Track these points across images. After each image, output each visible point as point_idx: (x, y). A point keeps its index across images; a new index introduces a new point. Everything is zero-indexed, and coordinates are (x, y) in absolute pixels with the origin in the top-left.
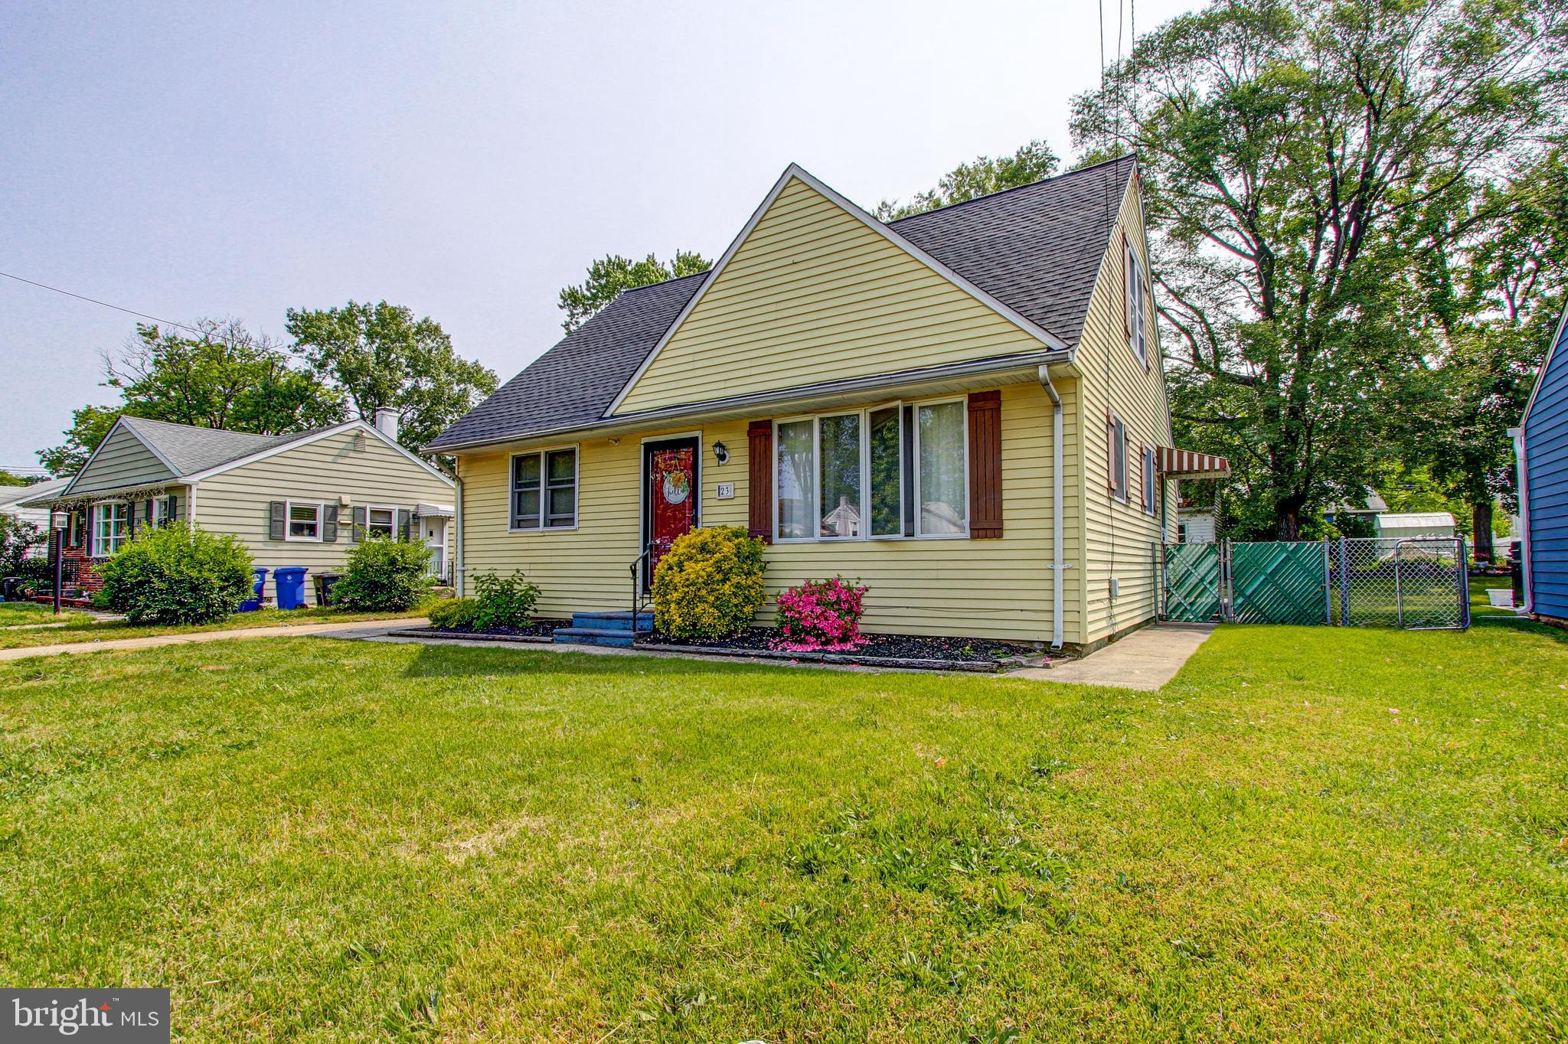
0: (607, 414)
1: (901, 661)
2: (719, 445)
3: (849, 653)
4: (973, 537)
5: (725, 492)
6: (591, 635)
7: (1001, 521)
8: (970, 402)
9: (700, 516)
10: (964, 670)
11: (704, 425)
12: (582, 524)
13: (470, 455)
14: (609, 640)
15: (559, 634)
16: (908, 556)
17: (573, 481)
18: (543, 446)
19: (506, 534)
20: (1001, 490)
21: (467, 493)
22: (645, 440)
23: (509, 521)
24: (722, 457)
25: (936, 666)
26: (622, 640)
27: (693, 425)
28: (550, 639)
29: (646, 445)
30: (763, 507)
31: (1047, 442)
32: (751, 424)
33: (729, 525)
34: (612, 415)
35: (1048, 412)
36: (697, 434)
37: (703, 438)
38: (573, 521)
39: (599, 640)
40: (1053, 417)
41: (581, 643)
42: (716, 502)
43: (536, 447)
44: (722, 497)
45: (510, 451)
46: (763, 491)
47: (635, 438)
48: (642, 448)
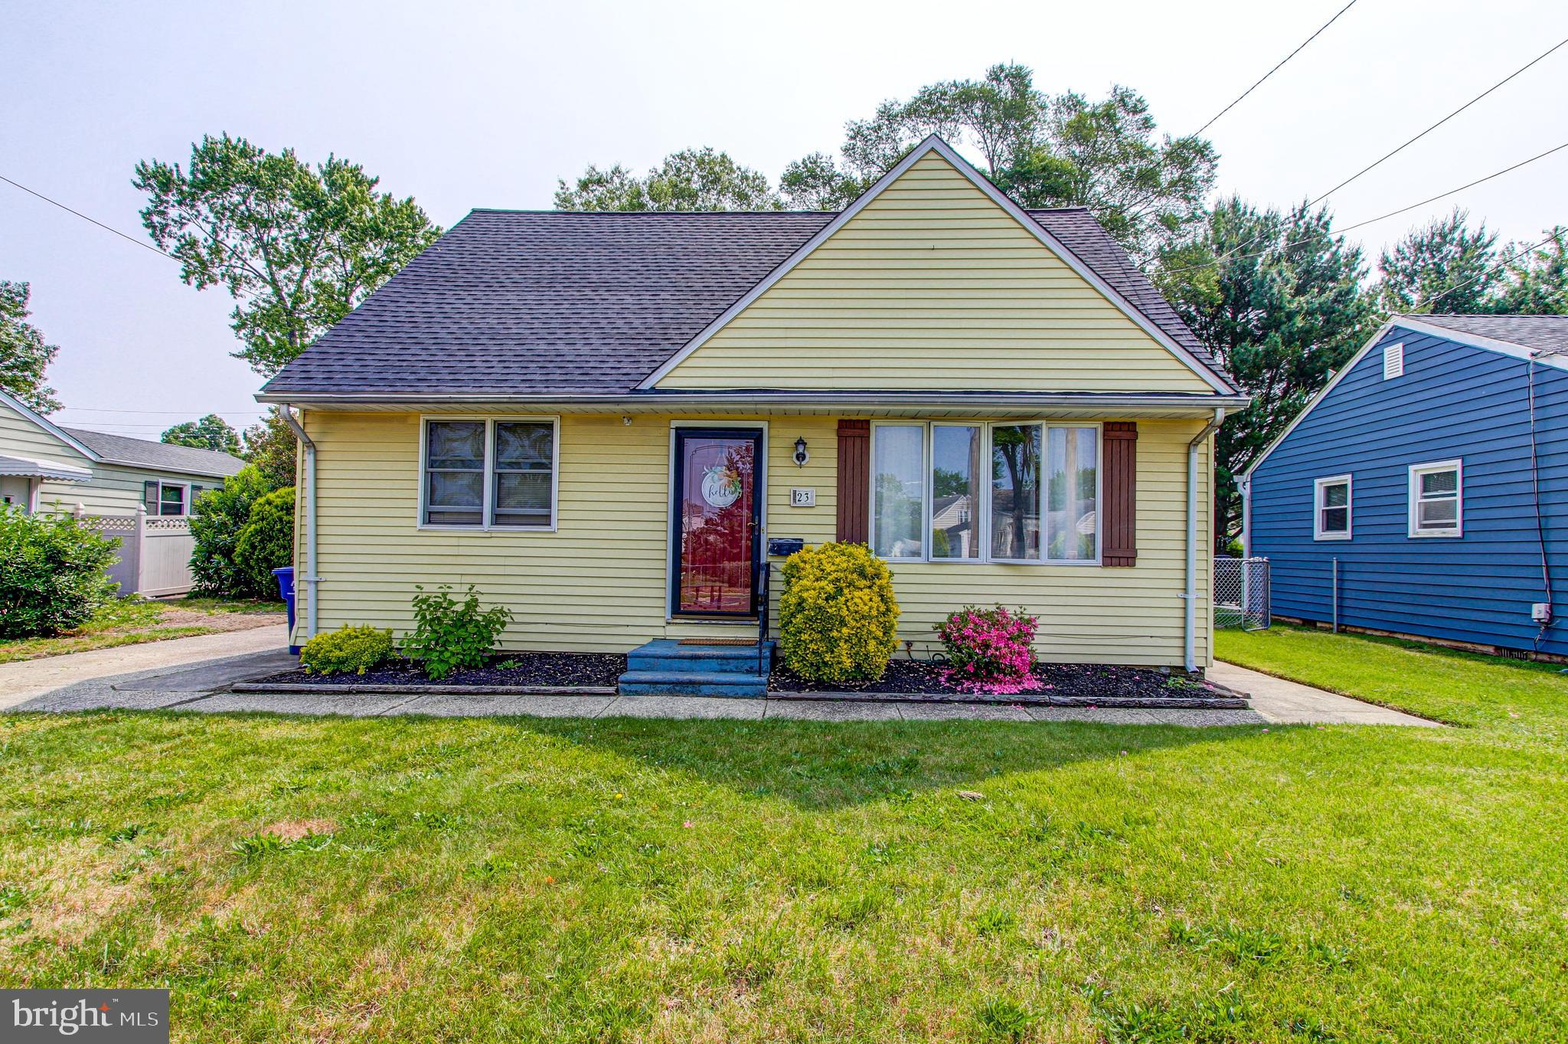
0: (646, 385)
1: (1144, 700)
2: (801, 442)
3: (1034, 692)
4: (1105, 565)
5: (804, 498)
6: (691, 683)
7: (1136, 551)
8: (1105, 430)
9: (763, 525)
10: (1215, 708)
11: (770, 417)
12: (563, 524)
13: (331, 411)
14: (721, 689)
15: (629, 683)
17: (549, 466)
18: (489, 412)
19: (413, 532)
20: (1134, 520)
21: (322, 465)
22: (675, 424)
23: (419, 513)
24: (801, 457)
25: (1184, 705)
26: (746, 689)
27: (757, 415)
28: (612, 689)
29: (677, 429)
30: (857, 520)
31: (1181, 478)
32: (841, 422)
33: (807, 539)
34: (653, 388)
35: (1183, 450)
36: (764, 425)
37: (773, 432)
38: (546, 520)
39: (705, 689)
40: (1188, 455)
41: (671, 693)
42: (789, 510)
43: (476, 412)
44: (798, 504)
45: (421, 412)
46: (857, 501)
47: (657, 418)
48: (673, 432)
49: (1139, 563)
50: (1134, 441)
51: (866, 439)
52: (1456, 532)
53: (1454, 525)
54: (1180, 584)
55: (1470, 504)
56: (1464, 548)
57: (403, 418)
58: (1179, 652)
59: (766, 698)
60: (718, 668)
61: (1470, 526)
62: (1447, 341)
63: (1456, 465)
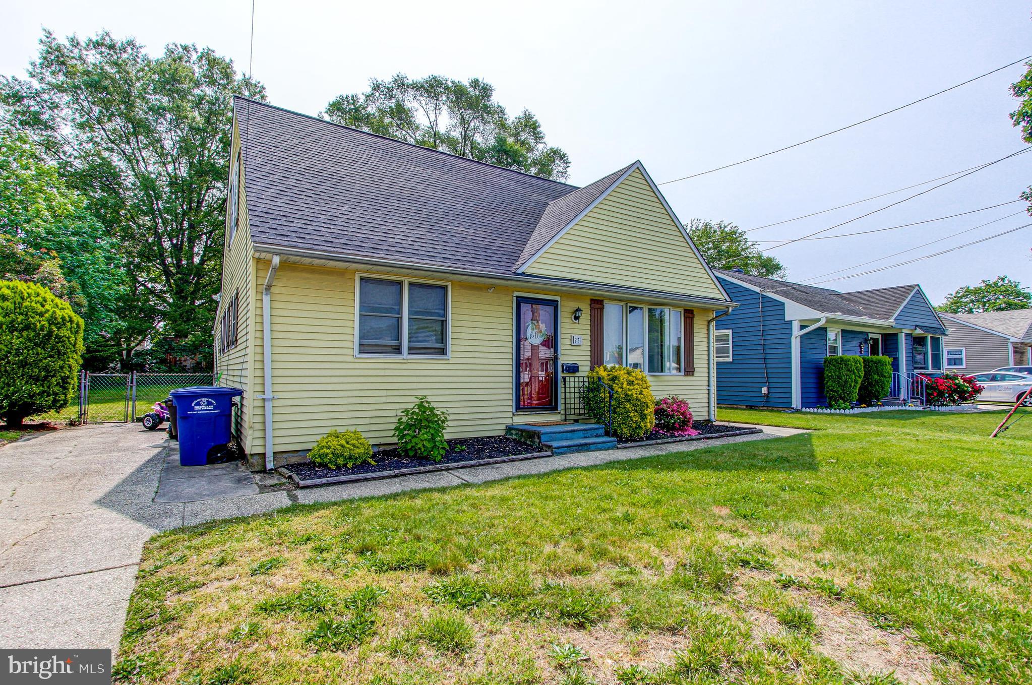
0: (519, 271)
2: (577, 310)
4: (685, 375)
5: (577, 341)
6: (586, 444)
7: (694, 367)
8: (684, 312)
9: (559, 356)
11: (562, 294)
12: (455, 354)
14: (599, 446)
15: (558, 448)
16: (666, 383)
17: (445, 315)
18: (407, 275)
19: (351, 359)
20: (693, 354)
21: (274, 305)
22: (516, 294)
23: (356, 345)
24: (577, 318)
26: (609, 444)
27: (557, 292)
28: (549, 453)
29: (517, 297)
30: (599, 353)
31: (706, 336)
32: (592, 300)
33: (579, 363)
34: (523, 273)
35: (707, 324)
36: (558, 298)
37: (563, 303)
38: (443, 351)
39: (592, 447)
40: (708, 326)
41: (578, 451)
42: (570, 347)
43: (397, 274)
44: (575, 344)
45: (357, 270)
46: (599, 344)
47: (507, 290)
48: (515, 298)
49: (696, 374)
50: (692, 319)
51: (602, 309)
52: (730, 359)
53: (728, 357)
54: (706, 383)
55: (735, 348)
56: (733, 366)
57: (342, 273)
58: (707, 413)
59: (618, 448)
60: (583, 436)
61: (736, 357)
62: (741, 287)
63: (729, 332)
